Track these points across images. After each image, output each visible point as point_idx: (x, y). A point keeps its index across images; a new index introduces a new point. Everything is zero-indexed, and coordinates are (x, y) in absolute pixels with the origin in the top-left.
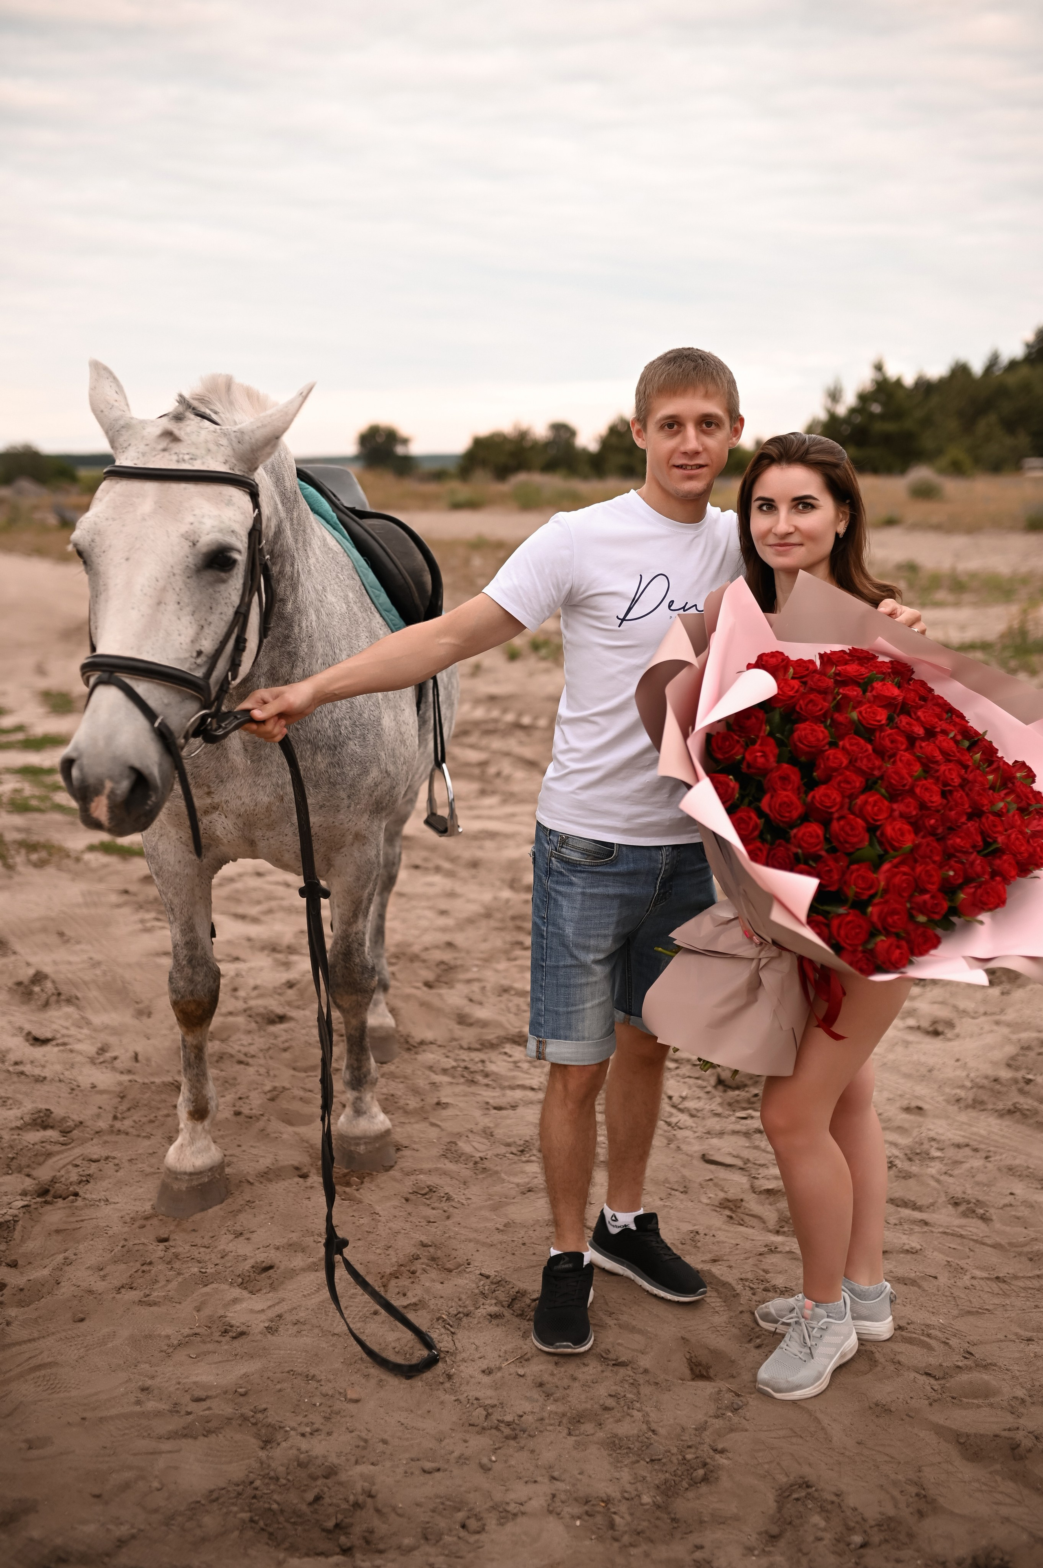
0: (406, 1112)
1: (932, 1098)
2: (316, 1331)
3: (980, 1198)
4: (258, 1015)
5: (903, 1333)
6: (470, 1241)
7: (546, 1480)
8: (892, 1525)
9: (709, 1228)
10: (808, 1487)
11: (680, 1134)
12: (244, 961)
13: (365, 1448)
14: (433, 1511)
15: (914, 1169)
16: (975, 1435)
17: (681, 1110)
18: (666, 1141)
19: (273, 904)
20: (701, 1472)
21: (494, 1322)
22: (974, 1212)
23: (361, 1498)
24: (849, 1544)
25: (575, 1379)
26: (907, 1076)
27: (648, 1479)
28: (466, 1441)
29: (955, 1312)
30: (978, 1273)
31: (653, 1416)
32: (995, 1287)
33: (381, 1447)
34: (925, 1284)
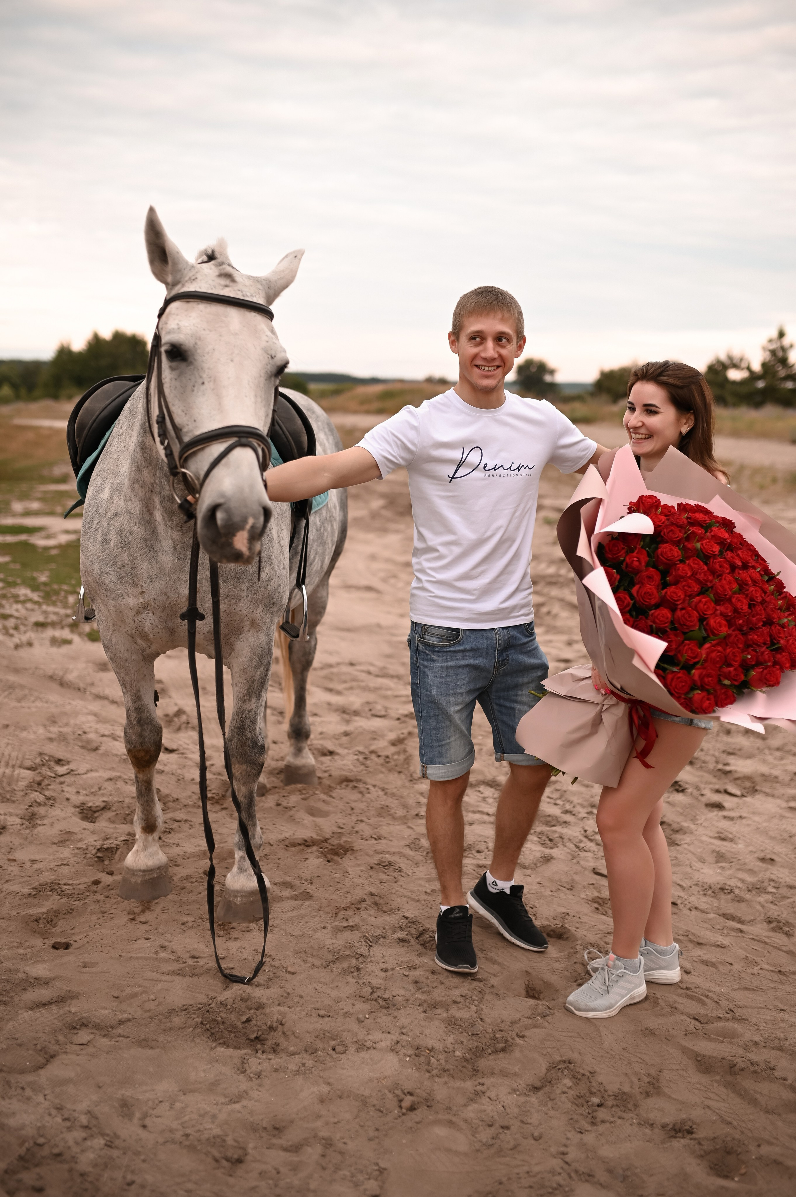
0: (394, 818)
1: (786, 855)
2: (282, 932)
3: (790, 921)
4: (316, 749)
5: (688, 992)
6: (405, 897)
7: (397, 1034)
8: (625, 1097)
9: (579, 913)
10: (570, 1063)
11: (583, 854)
12: (320, 716)
13: (287, 998)
14: (317, 1037)
15: (748, 896)
16: (709, 1057)
17: (591, 840)
18: (570, 857)
19: (354, 684)
20: (502, 1045)
21: (401, 944)
22: (781, 928)
23: (275, 1025)
24: (588, 1102)
25: (442, 983)
26: (773, 838)
27: (465, 1043)
28: (353, 1005)
29: (736, 987)
30: (766, 967)
31: (486, 1010)
32: (776, 977)
33: (297, 999)
34: (721, 968)
